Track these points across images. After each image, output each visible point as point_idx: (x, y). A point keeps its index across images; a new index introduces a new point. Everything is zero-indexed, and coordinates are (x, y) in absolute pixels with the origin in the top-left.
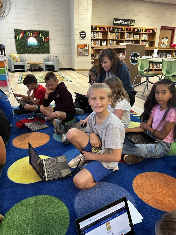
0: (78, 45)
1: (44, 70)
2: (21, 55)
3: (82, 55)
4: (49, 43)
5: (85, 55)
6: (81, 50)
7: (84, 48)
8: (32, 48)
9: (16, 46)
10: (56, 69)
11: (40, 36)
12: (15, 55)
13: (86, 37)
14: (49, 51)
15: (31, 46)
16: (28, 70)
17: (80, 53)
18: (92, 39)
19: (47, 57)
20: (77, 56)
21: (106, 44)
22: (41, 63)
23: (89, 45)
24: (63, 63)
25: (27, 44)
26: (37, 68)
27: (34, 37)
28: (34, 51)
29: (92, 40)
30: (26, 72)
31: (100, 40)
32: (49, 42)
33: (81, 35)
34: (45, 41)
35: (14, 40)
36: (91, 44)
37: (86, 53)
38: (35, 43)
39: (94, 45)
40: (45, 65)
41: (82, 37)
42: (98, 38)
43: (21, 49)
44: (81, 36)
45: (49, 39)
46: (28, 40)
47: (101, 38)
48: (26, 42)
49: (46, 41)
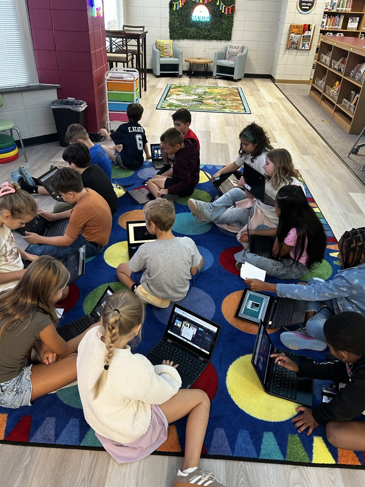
0: (291, 26)
1: (213, 75)
2: (176, 42)
3: (296, 48)
4: (234, 18)
5: (303, 48)
6: (295, 37)
7: (303, 34)
8: (199, 27)
9: (170, 23)
10: (235, 77)
11: (218, 4)
12: (166, 41)
13: (313, 7)
14: (230, 35)
15: (197, 23)
16: (184, 72)
17: (293, 43)
18: (325, 13)
19: (225, 49)
20: (286, 51)
21: (357, 24)
22: (209, 62)
23: (315, 27)
24: (254, 63)
25: (190, 19)
26: (203, 69)
27: (206, 5)
28: (201, 35)
29: (327, 15)
30: (180, 77)
31: (343, 14)
32: (233, 16)
33: (303, 4)
34: (226, 13)
35: (168, 10)
36: (323, 23)
37: (306, 45)
38: (206, 18)
39: (327, 27)
40: (217, 65)
41: (303, 7)
42: (341, 10)
43: (179, 30)
44: (301, 6)
45: (235, 10)
46: (193, 12)
47: (349, 10)
48: (189, 14)
49: (228, 13)
